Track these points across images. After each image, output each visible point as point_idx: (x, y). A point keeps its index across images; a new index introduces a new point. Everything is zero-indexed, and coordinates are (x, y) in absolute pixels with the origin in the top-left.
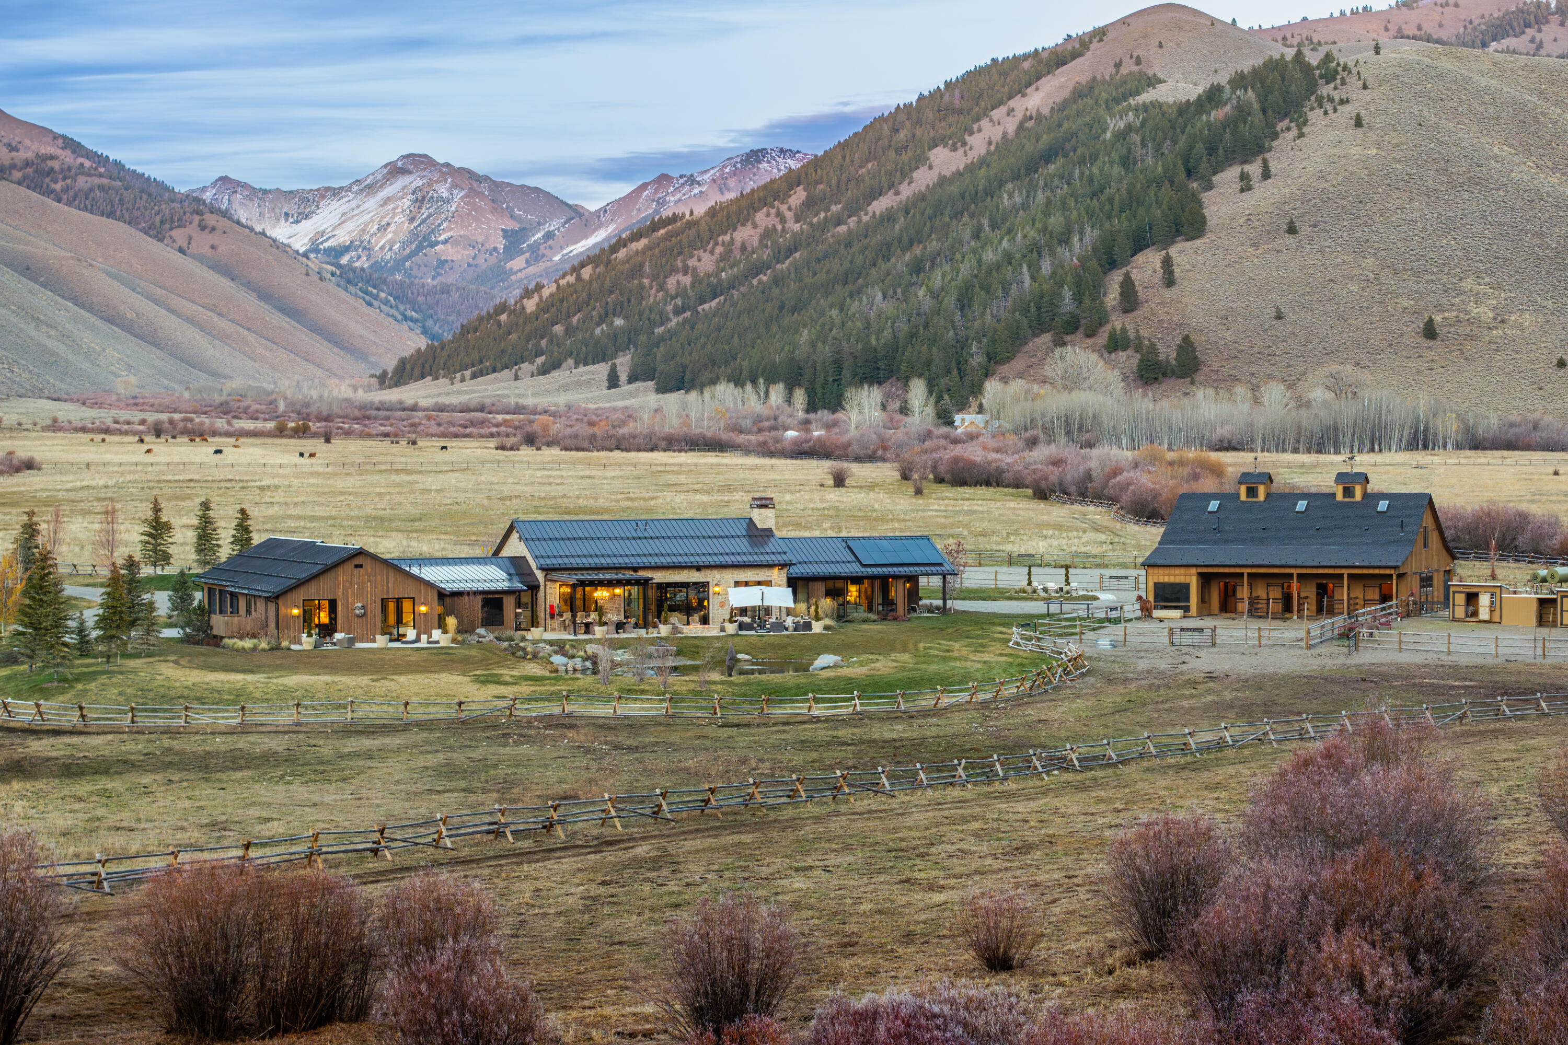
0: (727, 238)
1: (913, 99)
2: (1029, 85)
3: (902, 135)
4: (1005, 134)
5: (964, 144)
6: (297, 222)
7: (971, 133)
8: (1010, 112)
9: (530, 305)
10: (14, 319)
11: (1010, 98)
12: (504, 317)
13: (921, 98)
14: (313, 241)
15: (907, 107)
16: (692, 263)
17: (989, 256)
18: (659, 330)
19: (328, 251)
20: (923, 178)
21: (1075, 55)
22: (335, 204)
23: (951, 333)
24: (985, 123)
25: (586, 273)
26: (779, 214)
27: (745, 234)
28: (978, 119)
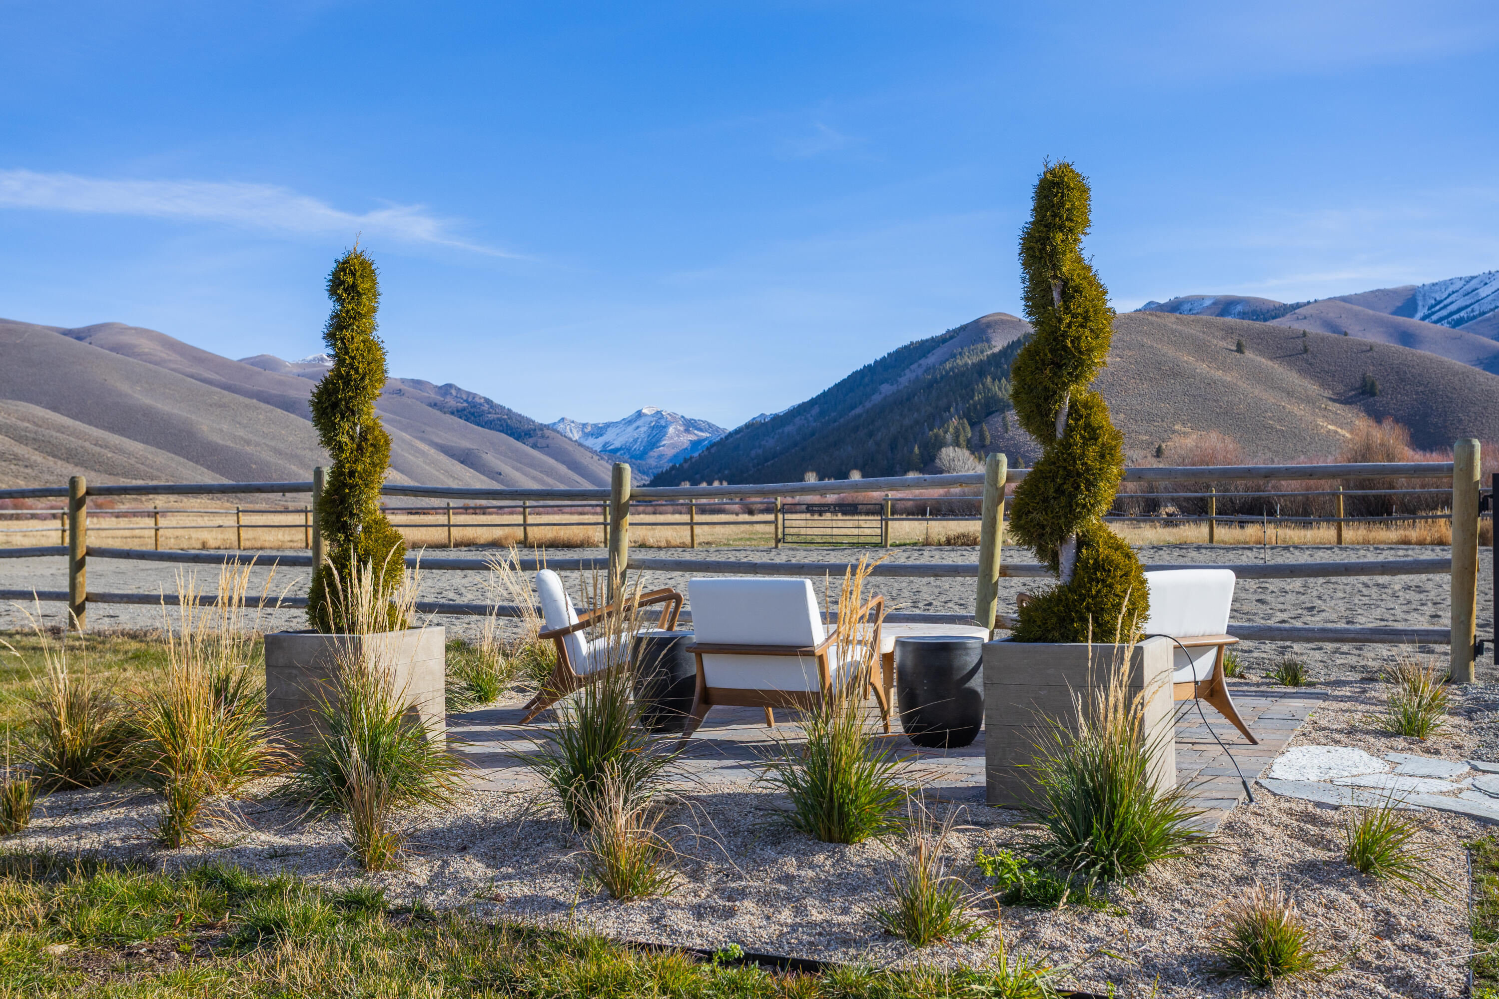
0: (780, 431)
1: (872, 363)
2: (929, 352)
3: (866, 380)
4: (917, 376)
5: (897, 382)
6: (597, 438)
7: (900, 377)
8: (920, 365)
9: (686, 466)
10: (442, 477)
11: (920, 359)
12: (673, 472)
13: (876, 362)
14: (604, 446)
15: (870, 366)
16: (763, 443)
17: (907, 422)
18: (745, 475)
19: (611, 451)
20: (876, 398)
21: (951, 338)
22: (614, 430)
23: (885, 462)
24: (907, 371)
25: (713, 450)
26: (806, 419)
27: (789, 429)
28: (904, 370)
